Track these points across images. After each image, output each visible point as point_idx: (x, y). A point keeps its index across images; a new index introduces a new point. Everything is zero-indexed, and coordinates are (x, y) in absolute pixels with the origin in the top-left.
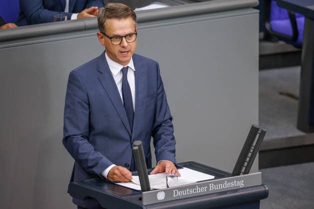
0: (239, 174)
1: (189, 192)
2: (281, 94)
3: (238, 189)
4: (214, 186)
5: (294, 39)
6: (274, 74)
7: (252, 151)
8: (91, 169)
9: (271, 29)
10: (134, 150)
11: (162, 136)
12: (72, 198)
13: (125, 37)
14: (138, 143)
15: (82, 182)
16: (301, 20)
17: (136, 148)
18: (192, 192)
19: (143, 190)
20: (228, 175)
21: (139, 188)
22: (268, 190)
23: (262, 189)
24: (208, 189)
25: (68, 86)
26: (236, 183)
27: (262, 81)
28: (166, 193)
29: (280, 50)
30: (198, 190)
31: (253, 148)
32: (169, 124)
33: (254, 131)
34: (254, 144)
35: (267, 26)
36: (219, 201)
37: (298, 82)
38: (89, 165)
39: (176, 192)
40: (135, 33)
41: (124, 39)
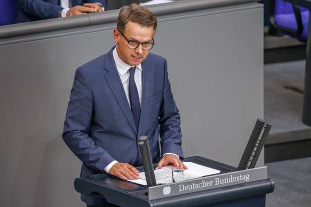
0: (244, 169)
1: (195, 186)
2: (286, 87)
3: (244, 184)
4: (220, 181)
5: (299, 33)
6: (279, 67)
7: (257, 145)
8: (92, 164)
9: (276, 23)
10: (140, 145)
11: (169, 127)
13: (142, 44)
14: (144, 138)
15: (88, 177)
16: (305, 14)
17: (141, 143)
18: (198, 186)
19: (149, 185)
20: (234, 169)
21: (144, 183)
22: (274, 184)
23: (268, 183)
24: (214, 184)
25: (75, 83)
26: (242, 177)
27: (266, 75)
28: (172, 188)
29: (284, 45)
30: (204, 184)
31: (258, 142)
33: (259, 125)
34: (260, 138)
35: (272, 20)
36: (225, 195)
37: (303, 75)
38: (91, 159)
39: (182, 187)
40: (152, 42)
41: (140, 46)
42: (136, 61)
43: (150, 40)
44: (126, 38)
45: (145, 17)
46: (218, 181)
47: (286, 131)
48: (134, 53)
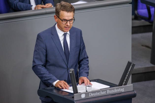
0: (122, 85)
2: (143, 46)
3: (121, 93)
5: (149, 19)
6: (139, 36)
7: (128, 74)
9: (138, 14)
11: (82, 65)
12: (39, 97)
13: (69, 21)
14: (72, 70)
15: (44, 89)
16: (152, 10)
17: (71, 72)
18: (98, 94)
19: (74, 93)
20: (116, 86)
21: (72, 92)
22: (136, 93)
23: (133, 93)
24: (106, 92)
26: (120, 90)
27: (133, 40)
29: (142, 24)
30: (102, 93)
31: (129, 72)
32: (86, 60)
33: (129, 64)
34: (129, 70)
35: (136, 12)
39: (91, 94)
40: (74, 19)
41: (68, 22)
42: (67, 30)
43: (72, 18)
44: (60, 19)
45: (68, 8)
46: (109, 91)
47: (142, 67)
48: (65, 26)
